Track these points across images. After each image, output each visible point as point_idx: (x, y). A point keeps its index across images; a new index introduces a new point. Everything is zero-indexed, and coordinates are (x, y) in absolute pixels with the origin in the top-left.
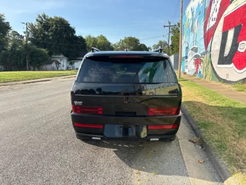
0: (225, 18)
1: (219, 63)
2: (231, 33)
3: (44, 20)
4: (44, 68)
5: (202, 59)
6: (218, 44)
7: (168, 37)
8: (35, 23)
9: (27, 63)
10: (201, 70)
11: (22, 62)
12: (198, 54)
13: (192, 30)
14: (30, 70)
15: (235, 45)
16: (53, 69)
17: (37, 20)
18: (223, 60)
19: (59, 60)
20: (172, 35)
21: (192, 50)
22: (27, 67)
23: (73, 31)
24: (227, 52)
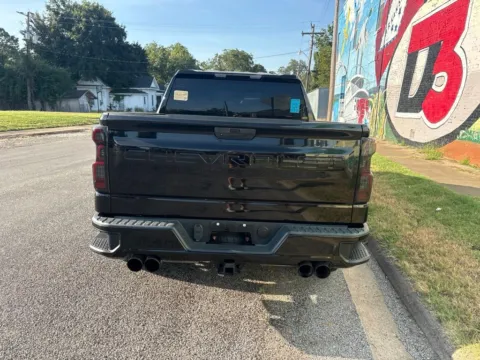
0: (415, 28)
1: (400, 110)
2: (423, 57)
3: (62, 7)
4: (64, 104)
5: (370, 100)
6: (399, 74)
7: (309, 55)
8: (44, 13)
9: (29, 95)
10: (368, 121)
11: (18, 91)
12: (363, 90)
13: (355, 45)
14: (34, 109)
15: (428, 78)
16: (82, 109)
17: (48, 7)
18: (405, 105)
19: (94, 92)
20: (317, 50)
21: (353, 81)
22: (29, 102)
23: (121, 33)
24: (413, 90)
